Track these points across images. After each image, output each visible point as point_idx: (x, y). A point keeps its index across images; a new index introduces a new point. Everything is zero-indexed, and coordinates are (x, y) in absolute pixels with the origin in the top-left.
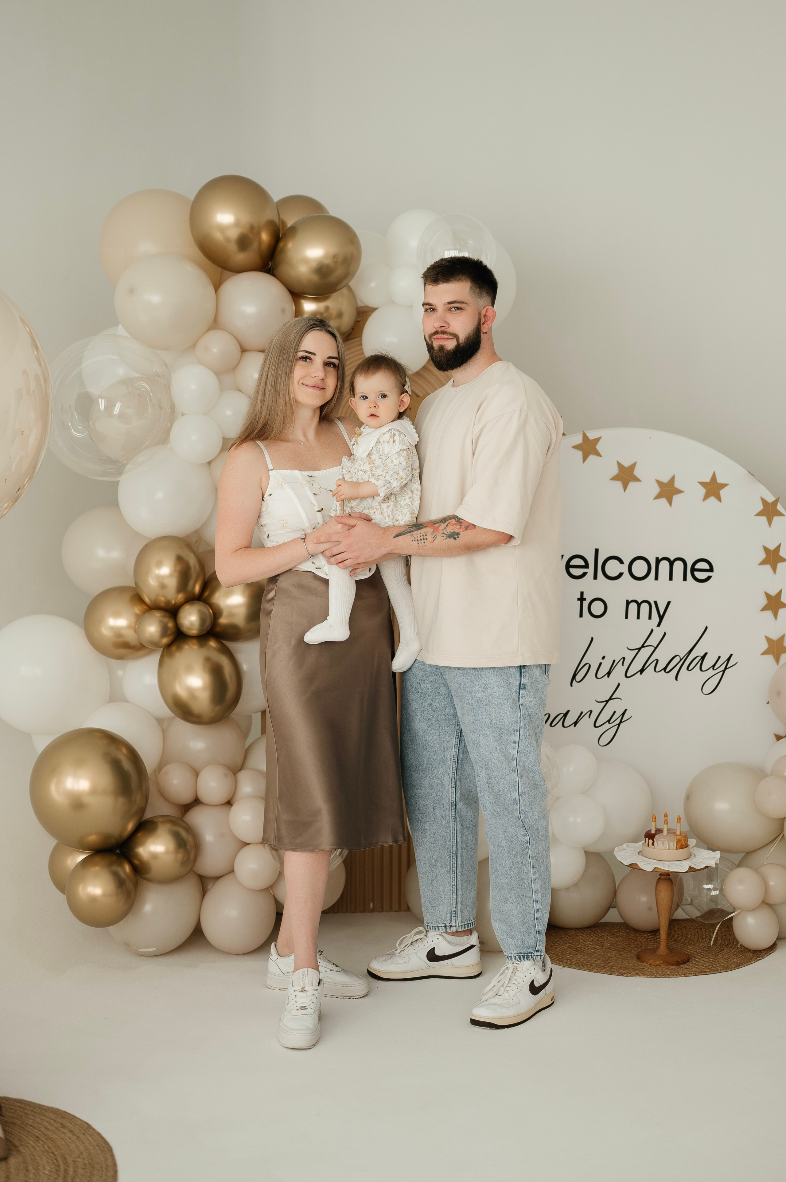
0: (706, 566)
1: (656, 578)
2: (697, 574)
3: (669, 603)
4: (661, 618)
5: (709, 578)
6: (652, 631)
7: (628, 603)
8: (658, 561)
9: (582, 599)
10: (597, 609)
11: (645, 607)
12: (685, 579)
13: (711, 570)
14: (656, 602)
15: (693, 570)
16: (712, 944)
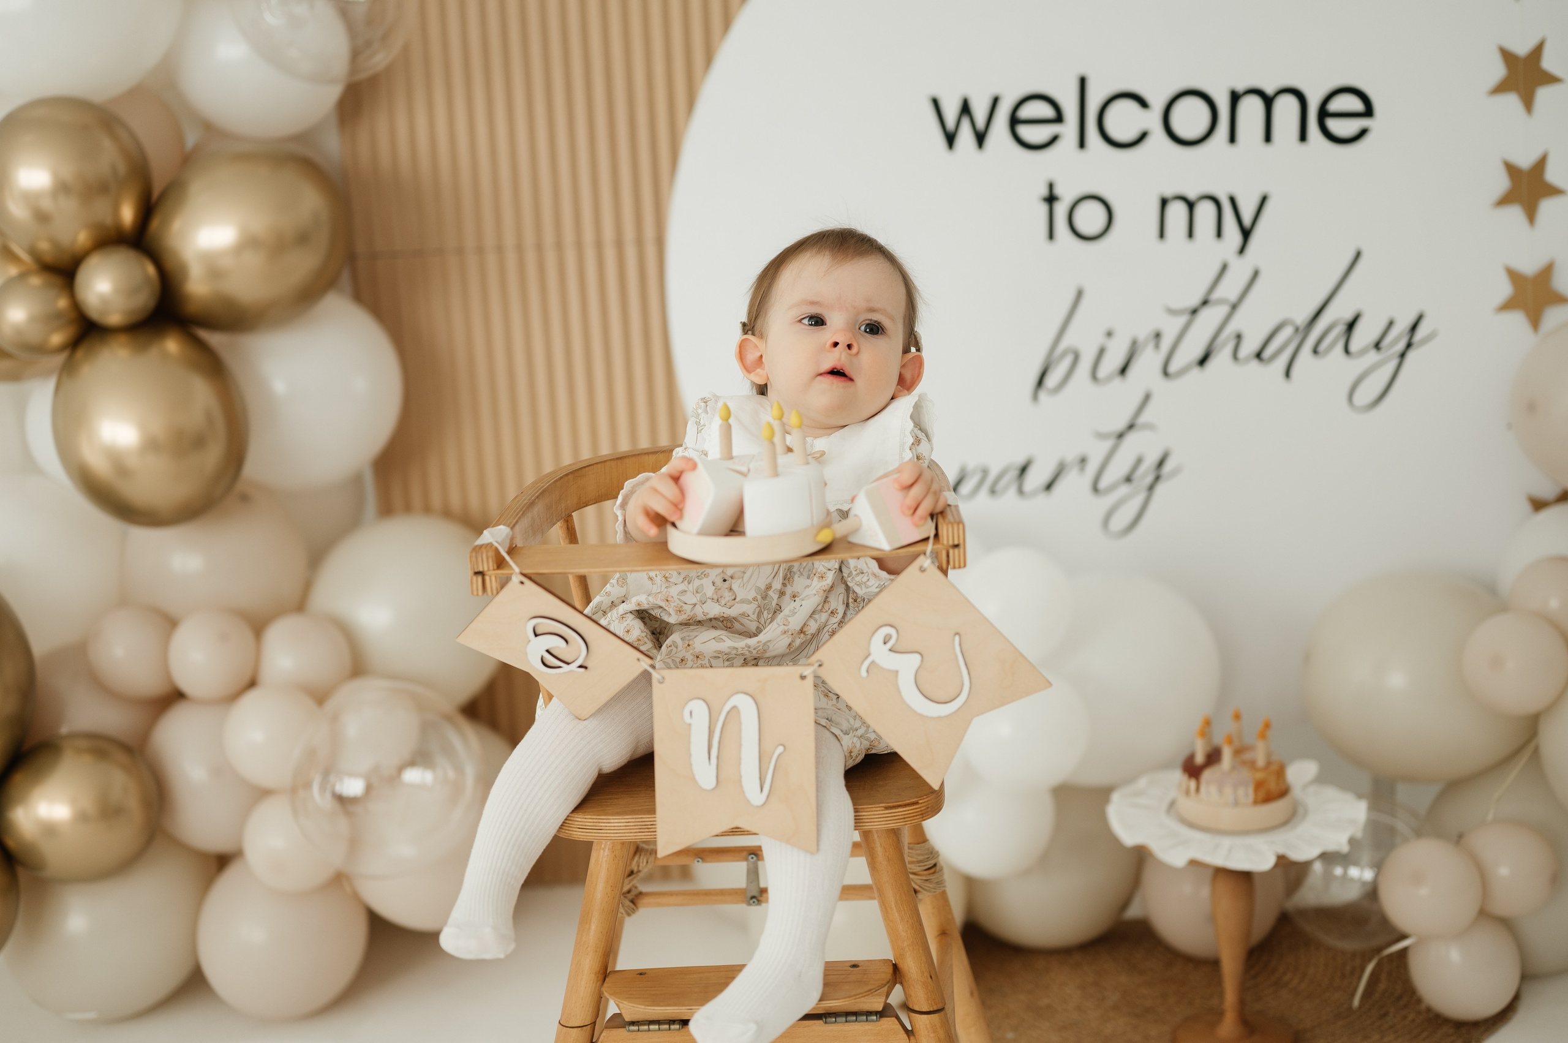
0: (1353, 103)
1: (1232, 139)
2: (1333, 125)
3: (1264, 200)
4: (1246, 233)
5: (1363, 133)
6: (1224, 268)
7: (1164, 202)
8: (1235, 98)
9: (1051, 199)
10: (1090, 218)
11: (1205, 213)
12: (1303, 137)
13: (1369, 112)
14: (1233, 200)
15: (1324, 114)
16: (1356, 1002)
